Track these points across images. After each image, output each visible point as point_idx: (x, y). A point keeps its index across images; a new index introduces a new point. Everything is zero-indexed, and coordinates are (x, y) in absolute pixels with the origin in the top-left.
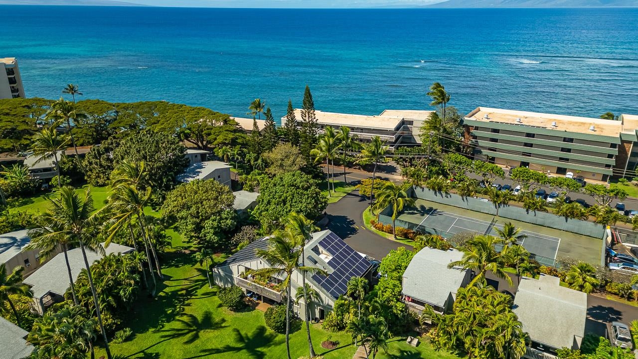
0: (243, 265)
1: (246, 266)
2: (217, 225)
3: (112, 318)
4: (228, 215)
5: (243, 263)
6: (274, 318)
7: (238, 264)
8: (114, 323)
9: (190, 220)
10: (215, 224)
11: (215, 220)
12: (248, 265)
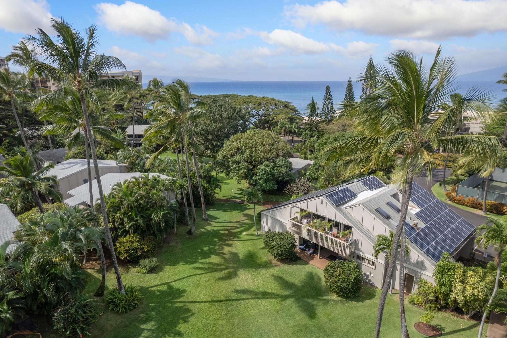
0: (298, 206)
1: (301, 207)
2: (270, 171)
3: (138, 242)
4: (283, 163)
5: (298, 205)
6: (339, 275)
7: (291, 205)
8: (140, 249)
9: (243, 164)
10: (268, 169)
11: (269, 166)
12: (303, 205)
